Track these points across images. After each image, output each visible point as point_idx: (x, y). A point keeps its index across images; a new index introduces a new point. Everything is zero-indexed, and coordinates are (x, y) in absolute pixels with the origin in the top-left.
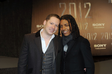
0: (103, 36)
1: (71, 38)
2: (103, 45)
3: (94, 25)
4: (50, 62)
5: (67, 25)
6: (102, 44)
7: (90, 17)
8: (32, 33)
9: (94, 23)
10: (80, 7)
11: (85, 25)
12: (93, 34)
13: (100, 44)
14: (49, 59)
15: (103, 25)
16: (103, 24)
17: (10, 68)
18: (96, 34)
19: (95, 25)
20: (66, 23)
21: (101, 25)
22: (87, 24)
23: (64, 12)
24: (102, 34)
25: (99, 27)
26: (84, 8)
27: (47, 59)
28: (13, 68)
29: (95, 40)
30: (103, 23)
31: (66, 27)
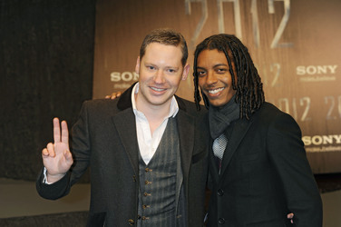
0: (331, 109)
1: (236, 111)
2: (331, 137)
3: (300, 70)
4: (168, 194)
5: (222, 67)
6: (327, 135)
7: (286, 44)
8: (94, 98)
9: (299, 64)
10: (254, 11)
11: (272, 70)
12: (298, 102)
13: (321, 135)
14: (163, 184)
15: (333, 71)
16: (330, 67)
17: (25, 218)
18: (308, 100)
19: (304, 72)
20: (218, 63)
21: (325, 71)
22: (279, 66)
23: (201, 29)
24: (330, 101)
25: (318, 79)
26: (269, 14)
27: (158, 183)
28: (35, 217)
29: (304, 122)
30: (333, 65)
31: (218, 76)
